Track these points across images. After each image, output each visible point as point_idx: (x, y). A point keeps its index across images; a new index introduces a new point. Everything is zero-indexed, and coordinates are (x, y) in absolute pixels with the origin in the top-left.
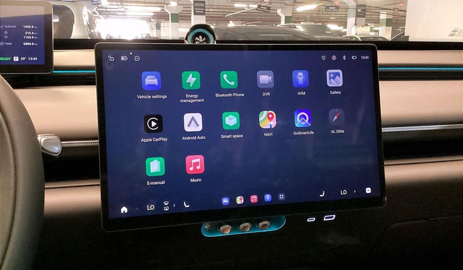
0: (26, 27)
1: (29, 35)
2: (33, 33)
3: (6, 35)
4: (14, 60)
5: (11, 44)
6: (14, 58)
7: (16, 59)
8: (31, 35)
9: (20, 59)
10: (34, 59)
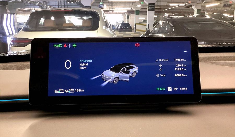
0: (177, 60)
1: (179, 67)
2: (182, 66)
3: (161, 67)
4: (168, 90)
5: (165, 76)
6: (168, 88)
7: (170, 89)
8: (181, 67)
9: (173, 89)
10: (185, 89)
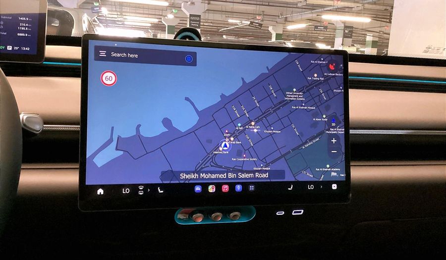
0: (21, 19)
1: (23, 27)
2: (27, 25)
3: (2, 25)
4: (8, 49)
5: (5, 34)
6: (8, 47)
7: (10, 48)
8: (25, 27)
9: (13, 48)
10: (27, 49)
